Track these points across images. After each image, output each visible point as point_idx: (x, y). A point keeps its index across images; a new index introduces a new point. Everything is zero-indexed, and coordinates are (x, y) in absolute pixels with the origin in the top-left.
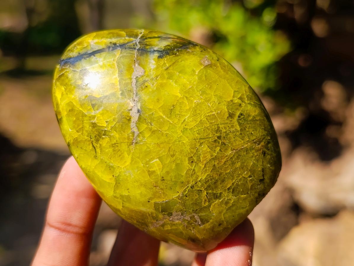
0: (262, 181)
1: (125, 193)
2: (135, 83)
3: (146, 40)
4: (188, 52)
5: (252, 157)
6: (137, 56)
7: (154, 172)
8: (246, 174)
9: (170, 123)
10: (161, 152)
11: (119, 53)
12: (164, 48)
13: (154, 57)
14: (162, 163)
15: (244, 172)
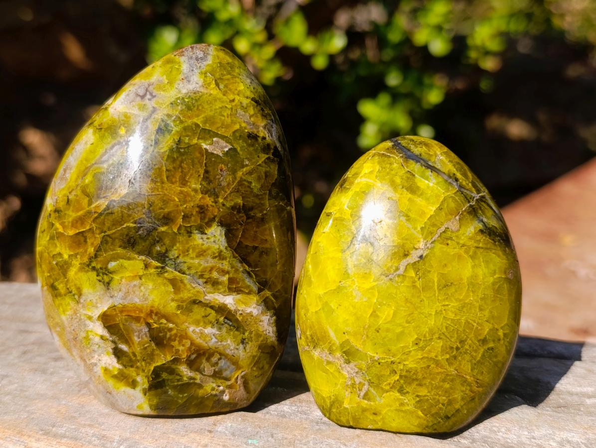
0: (447, 418)
1: (333, 305)
2: (441, 231)
3: (483, 203)
4: (505, 251)
5: (462, 391)
6: (465, 210)
7: (378, 316)
8: (443, 399)
9: (435, 295)
10: (402, 308)
11: (453, 192)
12: (491, 226)
13: (477, 226)
14: (392, 318)
15: (443, 396)
